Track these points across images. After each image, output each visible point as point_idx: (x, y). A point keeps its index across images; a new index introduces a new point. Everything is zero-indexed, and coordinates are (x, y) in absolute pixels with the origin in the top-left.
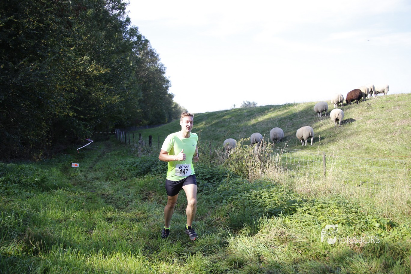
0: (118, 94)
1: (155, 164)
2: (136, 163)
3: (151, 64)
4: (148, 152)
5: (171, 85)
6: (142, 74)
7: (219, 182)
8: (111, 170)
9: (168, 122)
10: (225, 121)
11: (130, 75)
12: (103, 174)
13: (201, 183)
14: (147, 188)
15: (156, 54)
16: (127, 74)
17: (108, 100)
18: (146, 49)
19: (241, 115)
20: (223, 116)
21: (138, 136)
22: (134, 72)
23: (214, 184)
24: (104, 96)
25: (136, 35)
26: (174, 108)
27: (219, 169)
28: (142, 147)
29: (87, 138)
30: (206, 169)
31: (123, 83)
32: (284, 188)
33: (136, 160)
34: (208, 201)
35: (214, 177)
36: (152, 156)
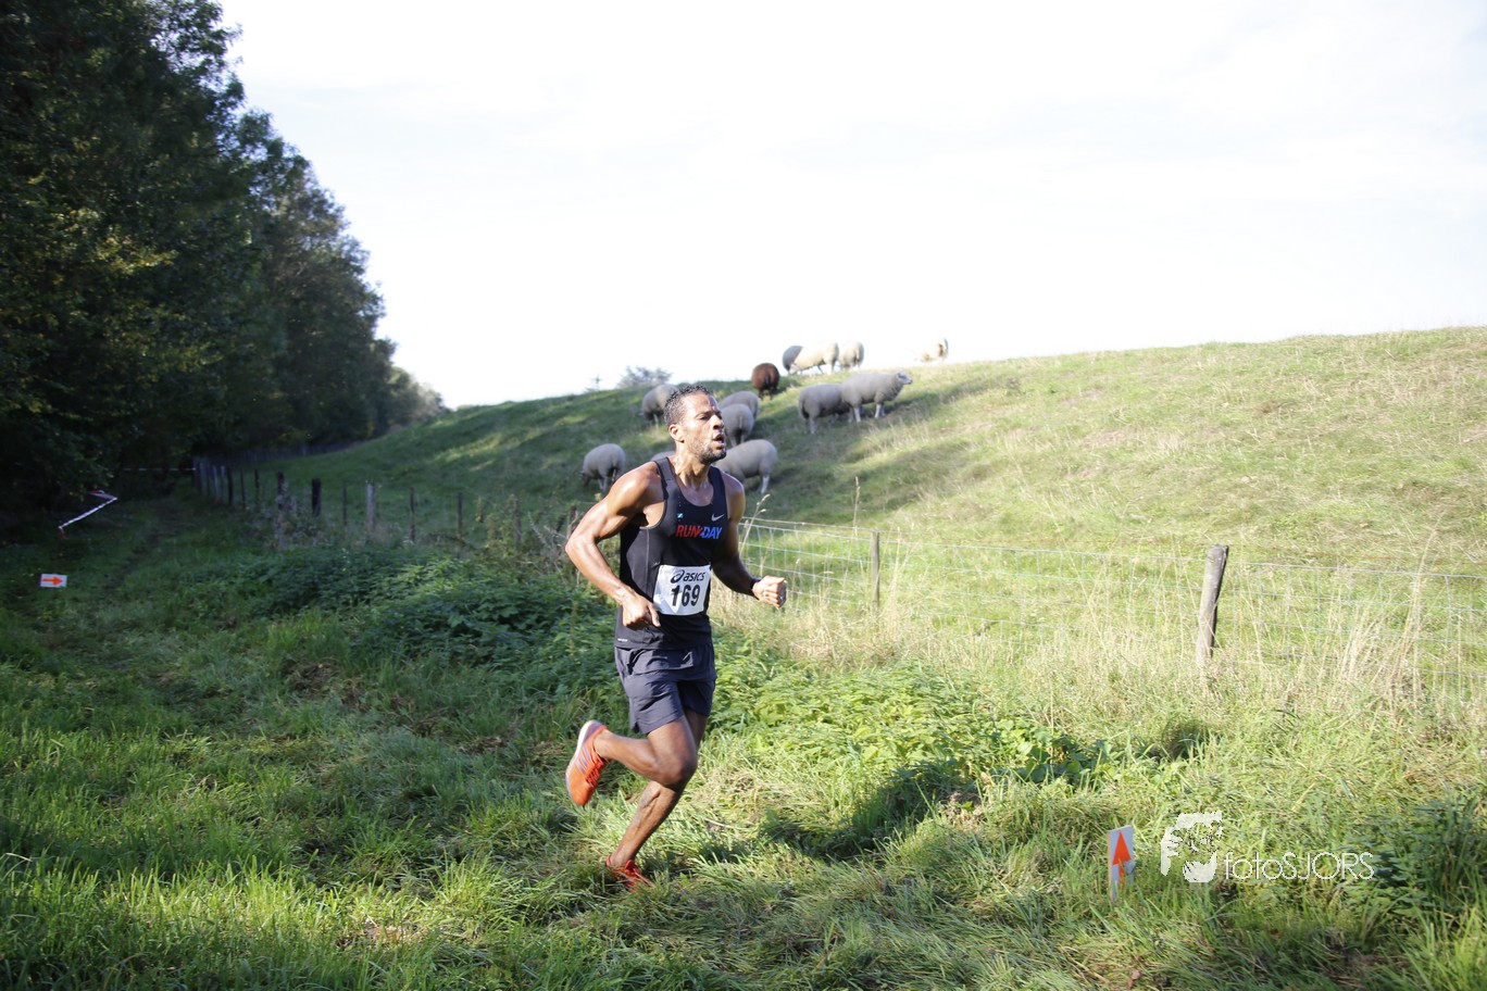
0: (203, 340)
1: (332, 573)
2: (268, 570)
3: (316, 241)
4: (309, 534)
5: (384, 311)
6: (284, 272)
7: (547, 627)
8: (181, 596)
9: (377, 434)
10: (564, 430)
11: (243, 276)
12: (154, 608)
13: (485, 632)
14: (305, 652)
15: (335, 207)
16: (234, 274)
17: (167, 360)
18: (300, 188)
19: (618, 412)
20: (560, 415)
21: (273, 483)
22: (258, 265)
23: (529, 634)
24: (154, 344)
25: (265, 142)
27: (546, 588)
28: (287, 518)
29: (92, 489)
30: (501, 589)
31: (220, 303)
32: (749, 645)
33: (267, 561)
34: (508, 689)
35: (528, 612)
36: (324, 548)
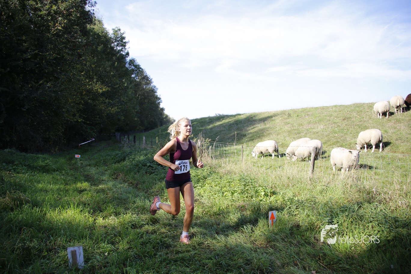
3: (146, 86)
15: (150, 79)
17: (108, 110)
25: (134, 65)
26: (165, 118)
